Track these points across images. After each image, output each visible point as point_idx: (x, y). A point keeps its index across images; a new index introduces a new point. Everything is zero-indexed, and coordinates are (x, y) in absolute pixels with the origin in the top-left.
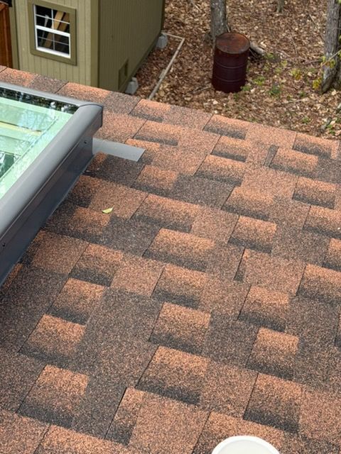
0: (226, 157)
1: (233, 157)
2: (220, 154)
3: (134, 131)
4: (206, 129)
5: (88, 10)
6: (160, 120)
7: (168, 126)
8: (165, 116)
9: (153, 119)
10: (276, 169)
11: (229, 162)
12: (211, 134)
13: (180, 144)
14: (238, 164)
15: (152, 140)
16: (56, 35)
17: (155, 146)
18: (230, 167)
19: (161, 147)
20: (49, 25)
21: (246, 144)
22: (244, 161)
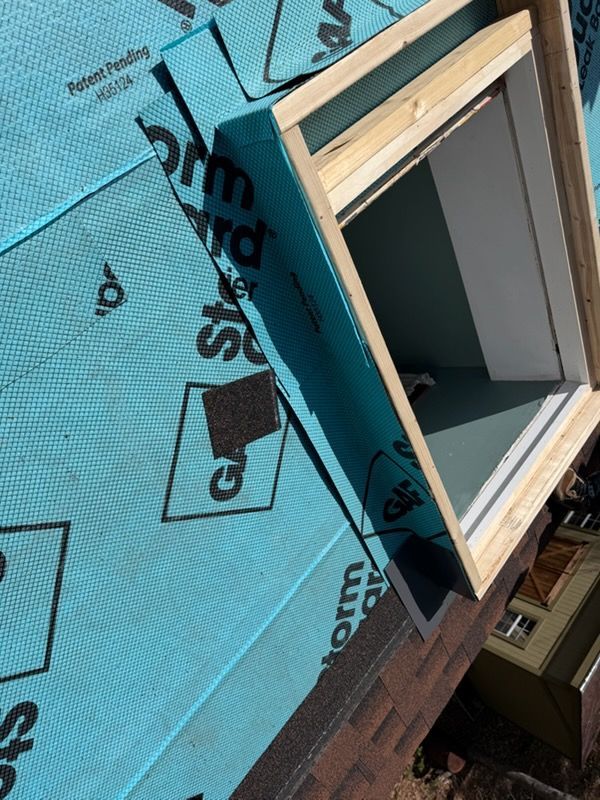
0: (384, 722)
1: (381, 729)
2: (388, 717)
3: (445, 640)
4: (419, 716)
5: (521, 658)
6: (445, 671)
7: (437, 677)
8: (447, 678)
9: (448, 664)
10: (350, 771)
11: (378, 722)
12: (412, 718)
13: (416, 679)
14: (371, 732)
15: (430, 653)
16: (510, 626)
17: (424, 653)
18: (373, 721)
19: (420, 659)
20: (519, 624)
21: (388, 751)
22: (372, 739)
